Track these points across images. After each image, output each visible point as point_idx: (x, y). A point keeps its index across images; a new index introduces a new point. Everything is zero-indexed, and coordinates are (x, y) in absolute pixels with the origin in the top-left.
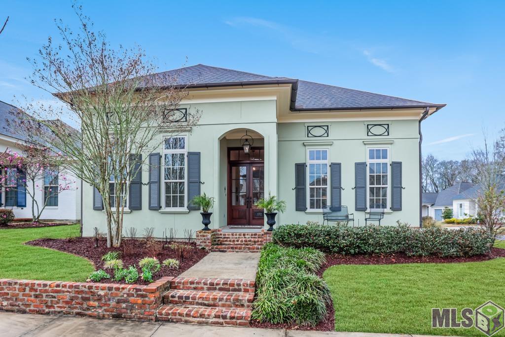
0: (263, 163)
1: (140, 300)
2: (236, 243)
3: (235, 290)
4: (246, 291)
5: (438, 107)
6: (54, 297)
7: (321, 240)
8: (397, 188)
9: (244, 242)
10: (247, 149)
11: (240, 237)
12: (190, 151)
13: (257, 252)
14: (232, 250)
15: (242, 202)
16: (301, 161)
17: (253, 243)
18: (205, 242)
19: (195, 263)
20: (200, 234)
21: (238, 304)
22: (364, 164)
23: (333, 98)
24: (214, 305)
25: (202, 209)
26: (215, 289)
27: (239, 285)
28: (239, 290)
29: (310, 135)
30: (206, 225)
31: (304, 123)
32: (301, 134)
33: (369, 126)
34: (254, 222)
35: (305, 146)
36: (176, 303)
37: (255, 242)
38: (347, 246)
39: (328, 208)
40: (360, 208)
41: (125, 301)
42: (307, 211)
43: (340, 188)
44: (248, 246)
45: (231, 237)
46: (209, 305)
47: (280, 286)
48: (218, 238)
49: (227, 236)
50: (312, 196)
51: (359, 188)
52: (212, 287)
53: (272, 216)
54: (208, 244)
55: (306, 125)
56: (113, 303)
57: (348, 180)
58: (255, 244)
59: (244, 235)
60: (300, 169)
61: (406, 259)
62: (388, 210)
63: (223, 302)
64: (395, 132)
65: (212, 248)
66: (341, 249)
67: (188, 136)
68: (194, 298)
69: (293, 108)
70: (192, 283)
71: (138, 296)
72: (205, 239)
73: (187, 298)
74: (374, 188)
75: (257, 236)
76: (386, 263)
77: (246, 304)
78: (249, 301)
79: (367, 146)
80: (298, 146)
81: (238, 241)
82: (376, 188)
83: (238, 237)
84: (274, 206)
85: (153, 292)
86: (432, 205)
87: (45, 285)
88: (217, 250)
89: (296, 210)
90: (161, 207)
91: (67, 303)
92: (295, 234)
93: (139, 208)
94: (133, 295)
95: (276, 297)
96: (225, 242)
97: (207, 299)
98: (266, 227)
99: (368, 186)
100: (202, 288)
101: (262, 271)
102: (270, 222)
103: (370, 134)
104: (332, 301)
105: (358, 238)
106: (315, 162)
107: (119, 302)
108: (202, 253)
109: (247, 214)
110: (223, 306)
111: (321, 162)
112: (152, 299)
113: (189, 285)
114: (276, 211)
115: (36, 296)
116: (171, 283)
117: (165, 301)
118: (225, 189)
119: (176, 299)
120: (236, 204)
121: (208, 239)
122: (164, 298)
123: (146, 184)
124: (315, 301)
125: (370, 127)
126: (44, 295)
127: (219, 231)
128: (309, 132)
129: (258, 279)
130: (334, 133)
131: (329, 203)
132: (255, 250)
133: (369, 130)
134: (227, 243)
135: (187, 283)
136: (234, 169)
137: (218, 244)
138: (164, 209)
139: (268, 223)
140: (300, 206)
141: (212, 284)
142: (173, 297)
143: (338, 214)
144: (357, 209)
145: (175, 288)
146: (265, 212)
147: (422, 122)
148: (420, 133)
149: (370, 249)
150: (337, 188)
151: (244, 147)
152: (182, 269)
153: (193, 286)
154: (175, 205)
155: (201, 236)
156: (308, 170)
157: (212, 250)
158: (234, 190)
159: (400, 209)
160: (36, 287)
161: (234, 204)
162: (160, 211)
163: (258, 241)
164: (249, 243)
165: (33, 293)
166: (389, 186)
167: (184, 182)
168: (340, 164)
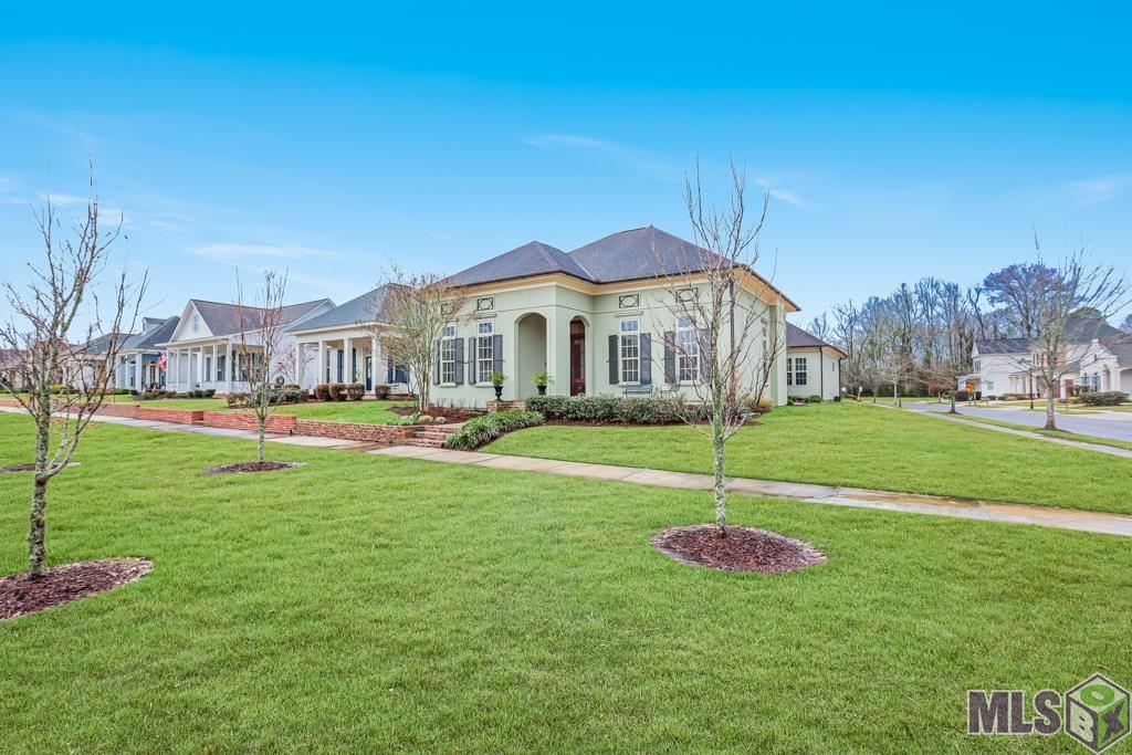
12: (495, 334)
16: (613, 333)
22: (673, 333)
29: (622, 306)
30: (498, 396)
31: (616, 294)
32: (613, 305)
35: (617, 316)
39: (639, 381)
40: (669, 380)
41: (393, 434)
42: (619, 384)
43: (650, 359)
50: (625, 368)
51: (668, 358)
55: (618, 296)
57: (658, 351)
60: (613, 339)
62: (698, 382)
64: (704, 296)
67: (494, 321)
69: (597, 283)
74: (684, 358)
79: (676, 314)
80: (610, 318)
82: (686, 358)
89: (610, 383)
90: (476, 382)
93: (462, 383)
99: (677, 357)
103: (678, 300)
106: (626, 333)
111: (632, 333)
122: (414, 434)
125: (679, 292)
128: (621, 302)
130: (644, 302)
131: (639, 376)
133: (678, 296)
138: (478, 383)
143: (649, 386)
144: (667, 381)
150: (647, 359)
154: (486, 380)
156: (620, 341)
162: (475, 385)
166: (698, 355)
167: (491, 361)
168: (649, 335)
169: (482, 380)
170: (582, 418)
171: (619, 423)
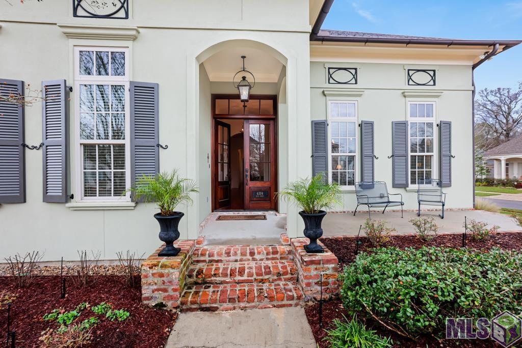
8: (446, 157)
9: (255, 276)
10: (244, 93)
11: (244, 258)
12: (136, 80)
13: (291, 305)
14: (230, 305)
16: (319, 118)
17: (275, 277)
18: (165, 290)
20: (151, 271)
22: (404, 124)
29: (331, 81)
30: (169, 241)
31: (324, 63)
32: (320, 78)
33: (410, 71)
34: (252, 205)
35: (325, 95)
37: (279, 274)
39: (357, 185)
40: (399, 184)
43: (373, 157)
45: (224, 258)
48: (198, 261)
49: (216, 258)
50: (335, 167)
51: (397, 156)
54: (171, 293)
55: (327, 66)
58: (280, 279)
60: (319, 128)
62: (433, 186)
65: (182, 303)
67: (131, 47)
69: (314, 35)
72: (164, 283)
74: (415, 156)
75: (278, 256)
79: (407, 99)
80: (315, 96)
82: (418, 156)
83: (239, 258)
88: (194, 306)
90: (72, 197)
93: (20, 199)
96: (213, 278)
99: (410, 154)
103: (411, 82)
106: (340, 119)
111: (348, 119)
118: (208, 158)
121: (172, 282)
123: (35, 147)
125: (411, 73)
127: (199, 243)
128: (330, 76)
130: (364, 79)
131: (357, 179)
132: (285, 302)
133: (409, 78)
134: (217, 279)
138: (80, 199)
143: (371, 193)
144: (395, 186)
147: (475, 70)
148: (473, 85)
154: (104, 193)
155: (153, 274)
156: (330, 129)
157: (184, 309)
159: (449, 185)
162: (68, 205)
163: (285, 273)
164: (266, 277)
166: (435, 154)
167: (123, 145)
168: (372, 124)
169: (89, 191)
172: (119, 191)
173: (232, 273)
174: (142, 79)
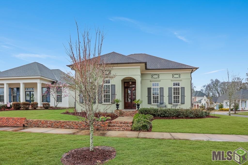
0: (136, 87)
1: (103, 125)
2: (127, 114)
3: (127, 124)
4: (130, 124)
5: (197, 69)
6: (81, 125)
7: (153, 112)
8: (183, 96)
10: (131, 83)
14: (126, 116)
15: (130, 101)
16: (149, 87)
19: (115, 119)
21: (128, 126)
22: (171, 88)
23: (161, 64)
24: (122, 127)
25: (116, 103)
26: (122, 123)
27: (128, 122)
28: (128, 124)
31: (151, 73)
32: (149, 77)
34: (133, 108)
35: (151, 81)
36: (112, 126)
37: (133, 114)
38: (160, 114)
39: (159, 103)
40: (170, 103)
41: (99, 126)
42: (152, 104)
43: (163, 96)
44: (131, 115)
46: (120, 127)
47: (138, 122)
48: (121, 112)
49: (124, 112)
50: (153, 99)
51: (170, 96)
52: (121, 123)
53: (138, 105)
55: (151, 74)
56: (96, 126)
57: (166, 93)
59: (130, 111)
60: (149, 89)
61: (178, 118)
62: (180, 104)
63: (124, 126)
64: (182, 77)
66: (159, 115)
67: (111, 79)
68: (117, 125)
69: (146, 69)
70: (116, 122)
71: (103, 124)
73: (115, 125)
76: (172, 119)
77: (130, 126)
78: (131, 126)
79: (172, 82)
80: (148, 82)
81: (128, 113)
82: (176, 96)
84: (139, 102)
85: (107, 123)
86: (215, 102)
87: (78, 122)
89: (148, 104)
91: (84, 126)
92: (145, 111)
94: (101, 124)
95: (137, 124)
97: (120, 125)
98: (137, 109)
99: (173, 95)
100: (118, 123)
101: (134, 119)
102: (138, 107)
103: (173, 77)
104: (152, 126)
105: (164, 112)
106: (154, 87)
107: (98, 126)
108: (117, 117)
109: (131, 105)
110: (124, 127)
111: (156, 87)
112: (106, 125)
113: (115, 122)
114: (140, 104)
115: (76, 125)
116: (110, 122)
117: (109, 126)
118: (123, 96)
119: (112, 125)
120: (127, 101)
121: (118, 113)
122: (109, 125)
124: (147, 125)
125: (173, 75)
126: (78, 124)
127: (122, 110)
128: (152, 77)
129: (133, 121)
130: (161, 77)
131: (159, 101)
132: (133, 116)
133: (173, 76)
134: (124, 114)
135: (114, 122)
136: (126, 89)
137: (122, 114)
138: (103, 103)
139: (137, 108)
140: (149, 102)
141: (121, 122)
142: (111, 125)
143: (163, 105)
144: (169, 103)
145: (111, 123)
146: (137, 104)
147: (192, 73)
148: (191, 77)
149: (167, 115)
150: (162, 96)
151: (130, 82)
152: (112, 120)
153: (116, 123)
154: (107, 102)
155: (116, 112)
156: (152, 90)
157: (120, 116)
158: (126, 97)
159: (184, 103)
160: (76, 122)
161: (126, 102)
163: (134, 113)
165: (75, 124)
166: (180, 95)
167: (110, 95)
168: (163, 88)
169: (105, 102)
170: (168, 116)
171: (182, 118)
172: (109, 102)
173: (126, 113)
174: (113, 84)
